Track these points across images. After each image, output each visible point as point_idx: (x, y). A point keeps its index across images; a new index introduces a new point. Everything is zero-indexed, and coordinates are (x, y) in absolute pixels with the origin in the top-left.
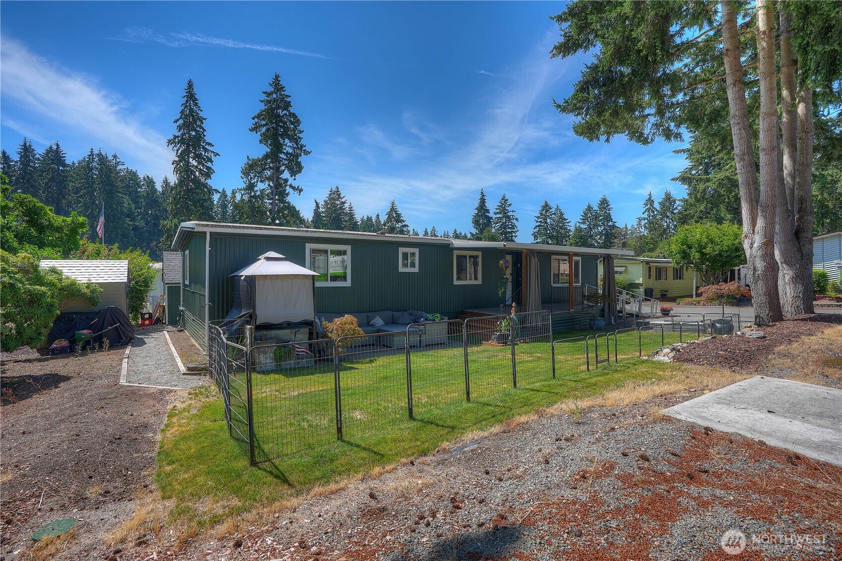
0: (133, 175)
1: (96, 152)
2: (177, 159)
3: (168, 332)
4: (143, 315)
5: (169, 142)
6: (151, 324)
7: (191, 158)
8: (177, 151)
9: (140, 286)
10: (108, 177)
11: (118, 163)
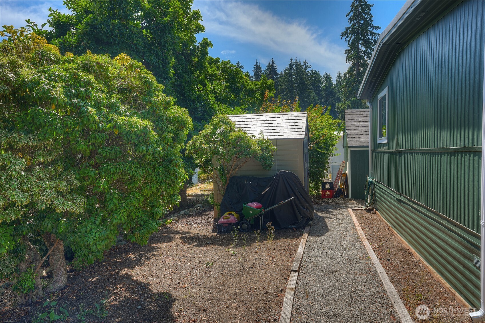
0: (316, 75)
1: (294, 61)
2: (349, 48)
3: (353, 210)
4: (324, 184)
5: (342, 35)
6: (332, 196)
7: (361, 44)
8: (349, 41)
9: (321, 148)
10: (301, 78)
11: (307, 67)
